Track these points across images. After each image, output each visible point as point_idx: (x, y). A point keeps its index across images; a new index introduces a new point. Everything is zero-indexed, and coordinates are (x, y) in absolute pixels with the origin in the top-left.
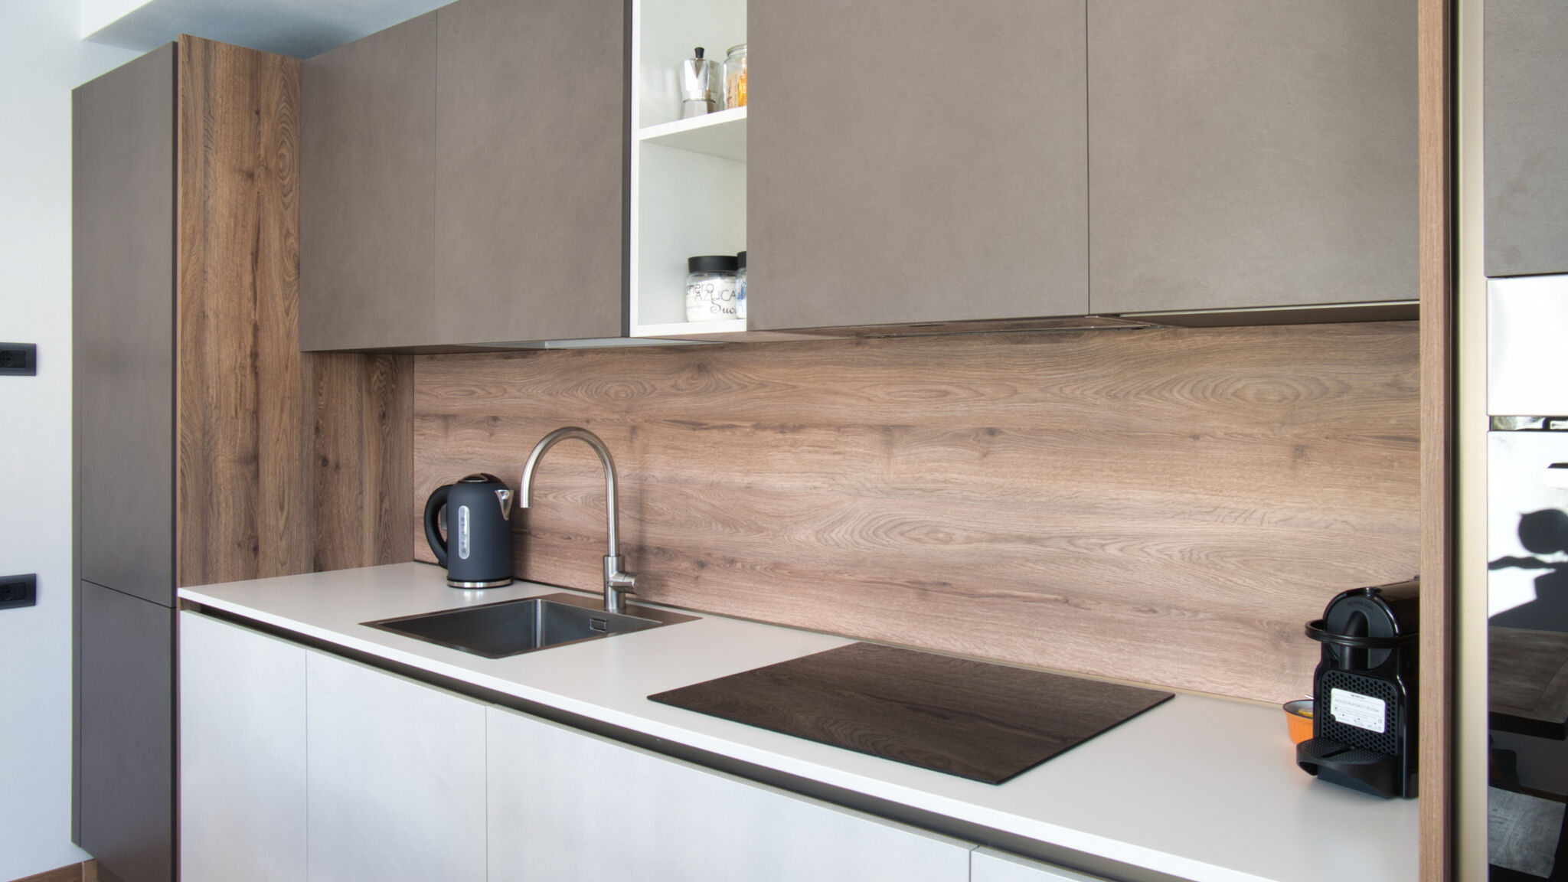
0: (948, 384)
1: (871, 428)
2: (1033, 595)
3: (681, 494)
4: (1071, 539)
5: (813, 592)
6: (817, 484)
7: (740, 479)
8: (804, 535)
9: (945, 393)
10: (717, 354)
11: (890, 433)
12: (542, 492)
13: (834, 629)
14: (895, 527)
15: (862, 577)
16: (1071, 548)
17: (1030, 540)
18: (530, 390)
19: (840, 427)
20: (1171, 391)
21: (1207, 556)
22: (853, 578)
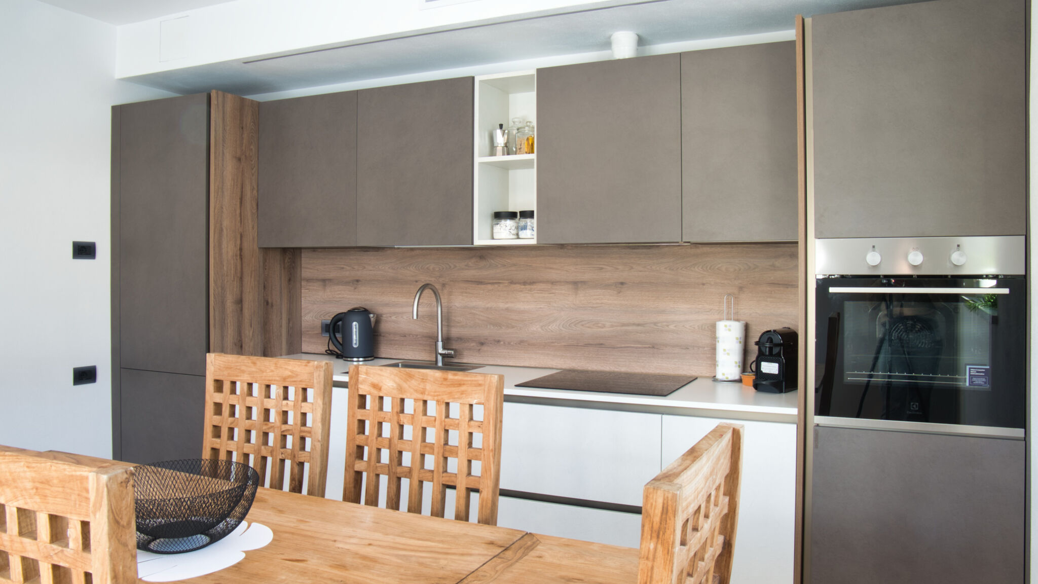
0: (603, 265)
1: (567, 283)
2: (639, 346)
3: (470, 313)
4: (655, 324)
5: (540, 352)
6: (542, 306)
7: (502, 305)
8: (535, 328)
9: (602, 268)
10: (490, 252)
11: (576, 285)
12: (388, 315)
13: (550, 366)
14: (579, 323)
15: (563, 344)
16: (655, 327)
17: (639, 325)
18: (380, 267)
19: (553, 283)
20: (694, 267)
21: (708, 327)
22: (559, 345)
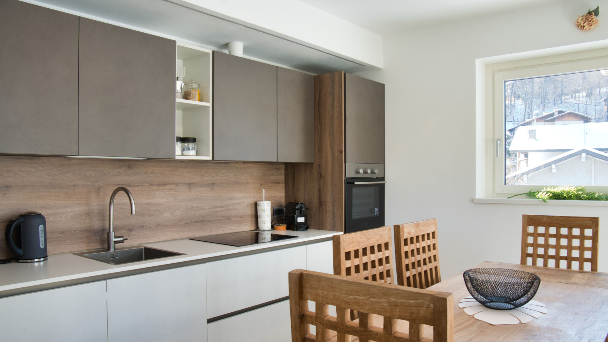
0: (204, 173)
1: (185, 184)
2: (222, 219)
3: (121, 209)
4: (228, 205)
5: (170, 230)
6: (170, 200)
7: (145, 201)
8: (167, 215)
9: (203, 175)
11: (190, 185)
13: (176, 238)
14: (192, 208)
15: (183, 223)
16: (228, 207)
17: (221, 207)
19: (177, 184)
20: (244, 174)
22: (181, 224)
